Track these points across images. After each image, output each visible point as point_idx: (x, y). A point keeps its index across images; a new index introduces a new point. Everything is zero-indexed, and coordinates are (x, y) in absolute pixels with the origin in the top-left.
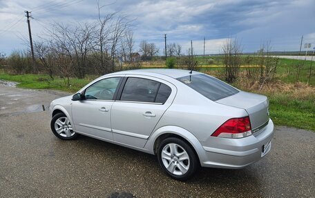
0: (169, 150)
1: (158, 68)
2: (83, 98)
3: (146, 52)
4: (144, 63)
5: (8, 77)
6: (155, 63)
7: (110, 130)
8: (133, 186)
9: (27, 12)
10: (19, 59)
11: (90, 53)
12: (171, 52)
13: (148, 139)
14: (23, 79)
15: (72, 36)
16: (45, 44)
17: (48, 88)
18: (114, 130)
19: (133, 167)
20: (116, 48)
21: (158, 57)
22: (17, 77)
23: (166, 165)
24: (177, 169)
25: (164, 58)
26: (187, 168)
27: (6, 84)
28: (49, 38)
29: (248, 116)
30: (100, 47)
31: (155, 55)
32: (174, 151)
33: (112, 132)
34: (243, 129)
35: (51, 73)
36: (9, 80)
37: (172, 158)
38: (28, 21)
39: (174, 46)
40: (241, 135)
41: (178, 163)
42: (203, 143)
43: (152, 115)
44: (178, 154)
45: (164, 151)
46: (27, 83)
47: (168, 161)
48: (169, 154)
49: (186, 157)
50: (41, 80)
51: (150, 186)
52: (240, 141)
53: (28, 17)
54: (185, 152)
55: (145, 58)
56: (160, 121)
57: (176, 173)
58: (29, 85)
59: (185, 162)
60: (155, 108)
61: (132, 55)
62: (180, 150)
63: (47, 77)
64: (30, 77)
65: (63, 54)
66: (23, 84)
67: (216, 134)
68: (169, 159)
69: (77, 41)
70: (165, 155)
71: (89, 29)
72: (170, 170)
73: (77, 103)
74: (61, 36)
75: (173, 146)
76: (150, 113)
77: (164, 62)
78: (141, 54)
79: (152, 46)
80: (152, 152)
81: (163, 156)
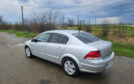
0: (67, 64)
1: (74, 30)
2: (36, 41)
3: (70, 23)
4: (68, 27)
5: (13, 32)
6: (73, 28)
7: (45, 54)
8: (51, 77)
9: (22, 6)
10: (18, 25)
11: (45, 23)
12: (81, 23)
13: (59, 59)
14: (19, 33)
15: (38, 16)
16: (28, 19)
17: (27, 37)
18: (47, 55)
19: (53, 70)
20: (56, 21)
21: (75, 25)
22: (16, 32)
23: (66, 70)
24: (70, 72)
25: (77, 26)
26: (74, 71)
27: (13, 35)
28: (29, 17)
29: (99, 51)
30: (49, 21)
31: (74, 24)
32: (69, 64)
33: (46, 55)
34: (97, 56)
35: (29, 31)
36: (13, 33)
37: (68, 67)
38: (22, 10)
39: (82, 20)
40: (96, 58)
41: (70, 69)
42: (80, 61)
43: (61, 49)
44: (71, 65)
45: (65, 64)
46: (20, 35)
47: (67, 68)
48: (67, 65)
49: (74, 67)
50: (25, 34)
51: (59, 78)
52: (96, 61)
53: (22, 8)
54: (73, 65)
55: (69, 26)
56: (64, 51)
57: (70, 73)
58: (20, 36)
59: (73, 69)
60: (62, 46)
61: (64, 24)
62: (71, 64)
63: (28, 32)
64: (21, 32)
65: (35, 23)
66: (18, 35)
67: (85, 58)
68: (67, 67)
69: (40, 18)
70: (66, 66)
71: (45, 13)
72: (68, 72)
73: (34, 43)
74: (34, 16)
75: (69, 62)
76: (60, 48)
77: (77, 27)
78: (68, 24)
79: (73, 20)
80: (61, 64)
81: (65, 66)
